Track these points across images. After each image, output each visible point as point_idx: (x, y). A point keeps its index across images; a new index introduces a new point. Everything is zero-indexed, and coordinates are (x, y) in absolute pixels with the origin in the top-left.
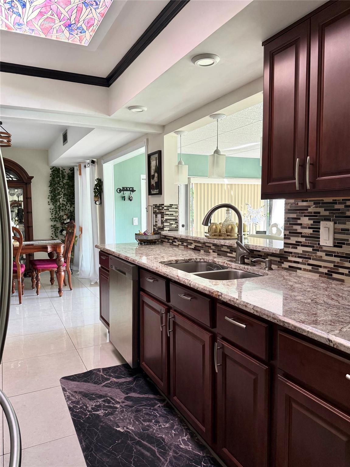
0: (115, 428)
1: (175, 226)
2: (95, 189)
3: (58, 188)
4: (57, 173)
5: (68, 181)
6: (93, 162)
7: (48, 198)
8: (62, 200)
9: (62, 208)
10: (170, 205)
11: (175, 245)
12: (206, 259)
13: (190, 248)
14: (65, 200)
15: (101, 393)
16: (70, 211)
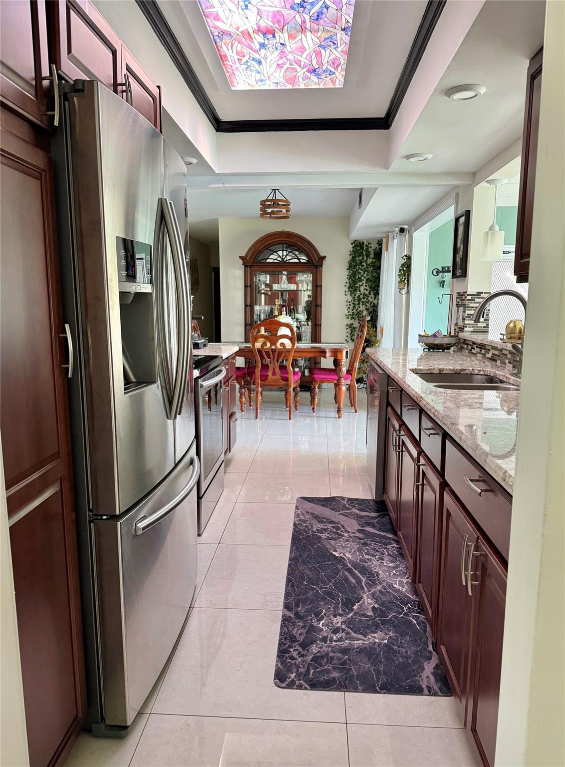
0: (331, 551)
1: (485, 325)
2: (400, 271)
3: (360, 271)
4: (360, 250)
5: (374, 260)
6: (402, 230)
7: (345, 286)
8: (363, 288)
9: (363, 300)
10: (477, 293)
11: (473, 353)
12: (488, 371)
13: (488, 358)
14: (368, 288)
15: (333, 520)
16: (374, 304)
